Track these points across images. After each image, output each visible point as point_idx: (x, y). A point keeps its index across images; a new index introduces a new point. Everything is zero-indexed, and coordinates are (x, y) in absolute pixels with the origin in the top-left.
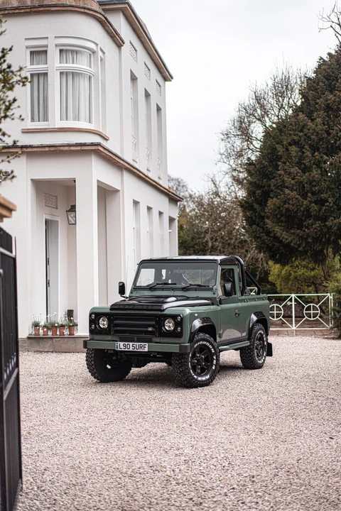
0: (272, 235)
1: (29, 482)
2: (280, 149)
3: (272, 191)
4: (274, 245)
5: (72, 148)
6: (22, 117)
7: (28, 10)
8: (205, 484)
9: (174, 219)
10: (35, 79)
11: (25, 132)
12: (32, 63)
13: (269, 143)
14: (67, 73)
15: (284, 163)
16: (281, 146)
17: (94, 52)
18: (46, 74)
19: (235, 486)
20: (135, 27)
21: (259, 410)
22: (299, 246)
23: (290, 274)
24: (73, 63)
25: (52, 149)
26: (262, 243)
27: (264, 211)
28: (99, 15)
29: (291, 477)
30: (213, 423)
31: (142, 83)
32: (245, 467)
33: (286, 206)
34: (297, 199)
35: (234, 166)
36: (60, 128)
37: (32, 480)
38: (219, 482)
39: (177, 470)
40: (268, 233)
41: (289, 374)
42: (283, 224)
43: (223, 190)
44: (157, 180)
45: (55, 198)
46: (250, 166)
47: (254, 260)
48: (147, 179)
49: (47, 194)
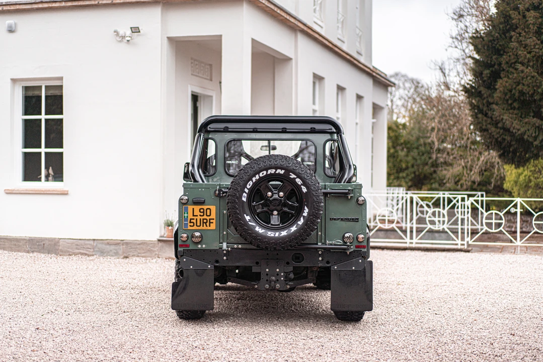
0: (500, 125)
2: (515, 16)
3: (504, 70)
4: (504, 139)
9: (381, 108)
13: (501, 8)
15: (520, 34)
16: (517, 13)
22: (535, 138)
23: (530, 181)
26: (490, 138)
27: (493, 97)
33: (520, 87)
34: (533, 77)
40: (496, 124)
42: (516, 112)
44: (355, 55)
45: (208, 67)
46: (477, 41)
47: (489, 164)
48: (336, 49)
49: (196, 60)
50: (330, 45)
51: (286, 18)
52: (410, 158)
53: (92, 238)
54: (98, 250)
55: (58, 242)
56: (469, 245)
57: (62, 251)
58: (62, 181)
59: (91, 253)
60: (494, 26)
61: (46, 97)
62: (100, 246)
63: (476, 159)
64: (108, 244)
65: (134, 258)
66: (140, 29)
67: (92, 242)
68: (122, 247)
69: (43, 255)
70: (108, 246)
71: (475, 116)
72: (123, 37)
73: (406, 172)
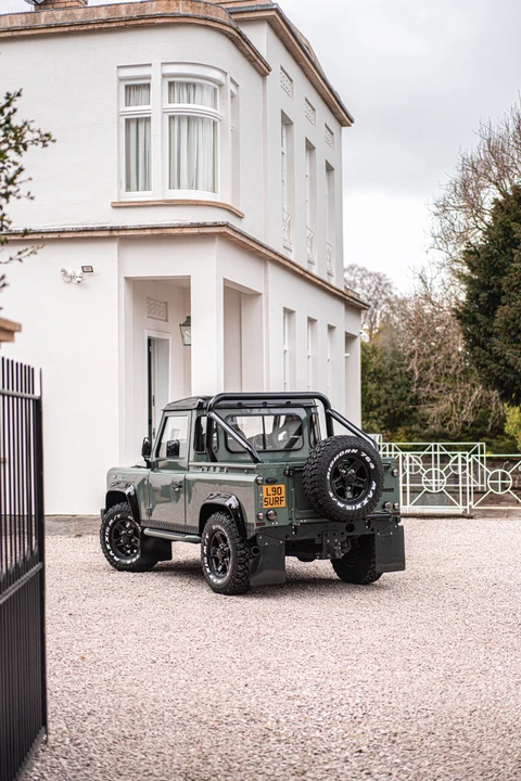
0: (502, 362)
1: (60, 731)
3: (504, 294)
4: (507, 378)
5: (186, 231)
6: (31, 195)
7: (122, 24)
8: (319, 742)
9: (355, 337)
10: (133, 127)
11: (117, 206)
12: (128, 104)
13: (500, 219)
14: (179, 116)
17: (221, 85)
18: (148, 120)
19: (364, 748)
20: (290, 45)
21: (437, 633)
24: (189, 102)
25: (156, 232)
26: (489, 375)
27: (492, 326)
28: (228, 29)
29: (454, 737)
30: (361, 650)
31: (301, 131)
32: (387, 719)
35: (454, 254)
36: (168, 201)
37: (65, 729)
38: (341, 741)
39: (284, 721)
40: (497, 359)
41: (501, 578)
43: (437, 291)
44: (325, 278)
45: (163, 305)
46: (471, 256)
47: (484, 400)
48: (307, 276)
49: (152, 299)
50: (302, 272)
51: (258, 250)
52: (382, 392)
56: (471, 510)
60: (491, 240)
63: (467, 393)
64: (56, 520)
65: (90, 537)
66: (93, 268)
68: (73, 523)
70: (57, 523)
71: (470, 347)
72: (72, 277)
73: (378, 410)
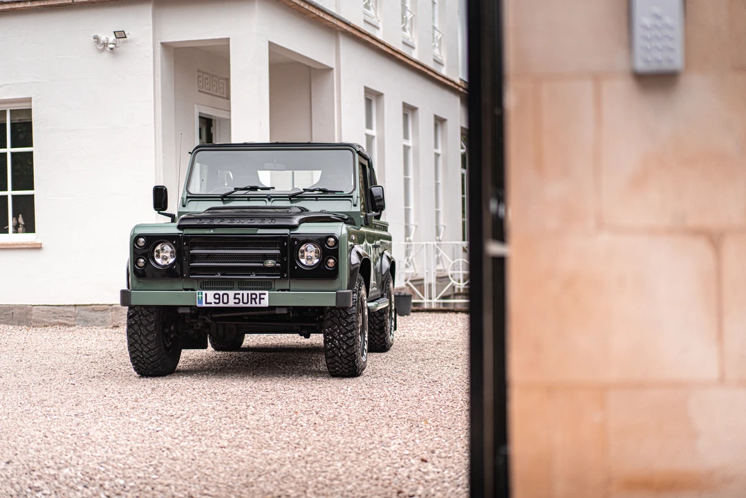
45: (224, 82)
48: (399, 56)
49: (207, 74)
50: (390, 51)
51: (319, 16)
53: (73, 304)
54: (80, 318)
55: (31, 310)
57: (36, 322)
58: (34, 232)
59: (72, 323)
61: (12, 125)
62: (83, 313)
64: (93, 310)
66: (126, 33)
67: (72, 309)
68: (110, 313)
69: (11, 327)
70: (93, 313)
72: (105, 45)
